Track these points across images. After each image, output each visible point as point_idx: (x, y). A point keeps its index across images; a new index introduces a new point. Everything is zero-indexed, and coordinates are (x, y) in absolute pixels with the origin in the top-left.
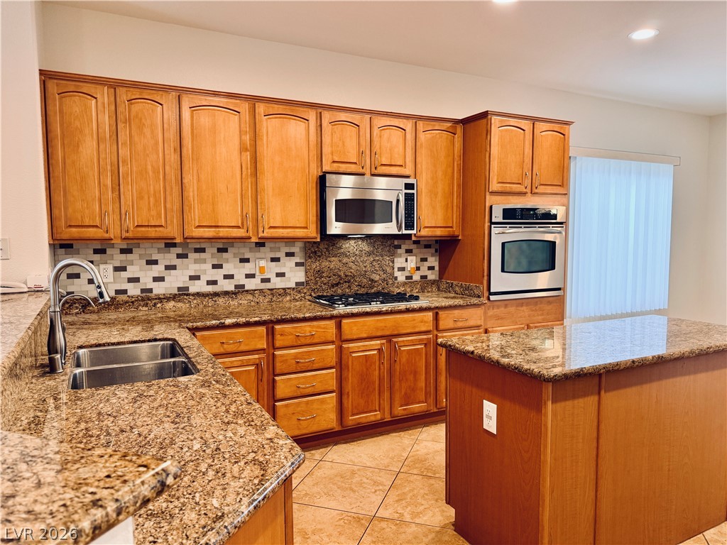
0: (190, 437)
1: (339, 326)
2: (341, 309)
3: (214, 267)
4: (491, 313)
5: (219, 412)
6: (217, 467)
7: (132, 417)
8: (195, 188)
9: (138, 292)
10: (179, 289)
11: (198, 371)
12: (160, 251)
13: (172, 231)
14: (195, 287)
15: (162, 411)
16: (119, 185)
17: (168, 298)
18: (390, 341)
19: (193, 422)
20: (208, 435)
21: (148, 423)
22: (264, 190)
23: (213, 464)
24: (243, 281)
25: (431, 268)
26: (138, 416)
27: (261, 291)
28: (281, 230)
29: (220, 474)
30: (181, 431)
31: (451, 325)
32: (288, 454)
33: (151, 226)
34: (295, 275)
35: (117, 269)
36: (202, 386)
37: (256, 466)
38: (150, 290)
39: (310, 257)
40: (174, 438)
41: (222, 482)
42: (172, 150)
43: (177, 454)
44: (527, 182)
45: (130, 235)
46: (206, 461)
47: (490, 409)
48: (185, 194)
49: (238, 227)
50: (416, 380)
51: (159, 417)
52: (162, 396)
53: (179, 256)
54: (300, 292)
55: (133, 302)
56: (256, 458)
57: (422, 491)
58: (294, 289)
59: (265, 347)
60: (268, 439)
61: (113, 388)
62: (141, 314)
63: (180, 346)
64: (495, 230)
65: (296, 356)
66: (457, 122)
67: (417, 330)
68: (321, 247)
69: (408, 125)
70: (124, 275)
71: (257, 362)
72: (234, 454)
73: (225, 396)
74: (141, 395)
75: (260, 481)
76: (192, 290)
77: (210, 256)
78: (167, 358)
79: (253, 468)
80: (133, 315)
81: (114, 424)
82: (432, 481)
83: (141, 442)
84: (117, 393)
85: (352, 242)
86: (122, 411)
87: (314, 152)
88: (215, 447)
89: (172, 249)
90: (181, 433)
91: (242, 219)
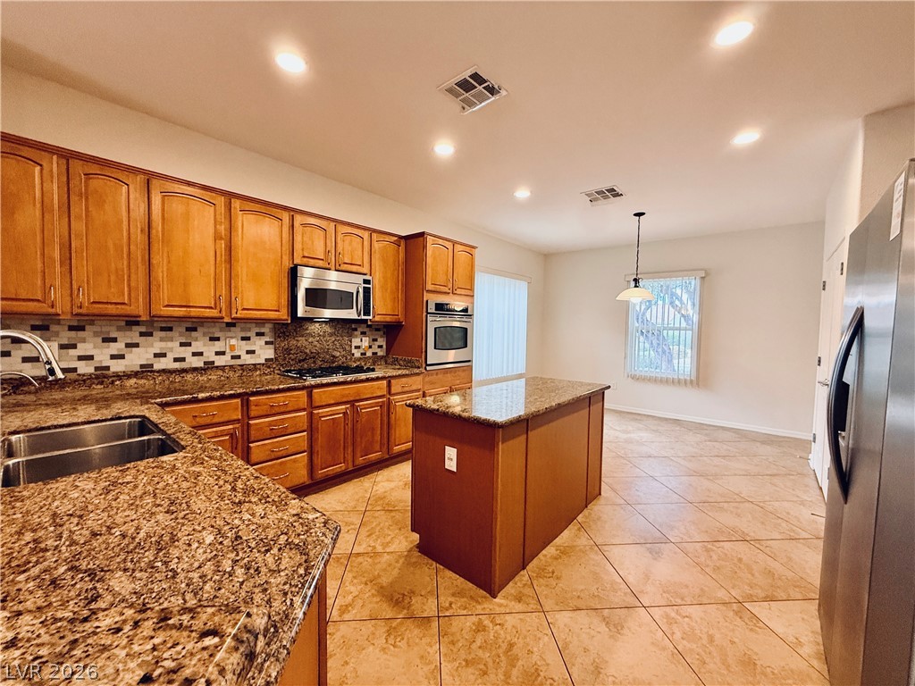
0: (197, 527)
1: (310, 396)
2: (310, 381)
3: (182, 345)
4: (427, 379)
5: (224, 492)
6: (245, 561)
7: (106, 514)
8: (165, 269)
9: (91, 370)
10: (142, 366)
11: (183, 448)
12: (119, 329)
13: (138, 308)
14: (160, 364)
15: (149, 500)
16: (71, 259)
17: (128, 376)
18: (353, 406)
19: (194, 507)
20: (220, 522)
21: (133, 518)
22: (237, 276)
23: (238, 558)
24: (213, 357)
25: (380, 347)
26: (115, 510)
27: (231, 367)
28: (255, 312)
29: (252, 571)
30: (181, 521)
31: (400, 390)
32: (324, 530)
33: (111, 303)
34: (264, 352)
35: (62, 347)
36: (193, 464)
37: (294, 551)
38: (108, 368)
39: (280, 337)
40: (175, 533)
41: (259, 580)
42: (139, 230)
43: (185, 554)
44: (450, 286)
45: (83, 311)
46: (228, 556)
47: (451, 453)
48: (153, 274)
49: (211, 308)
50: (373, 435)
51: (147, 508)
52: (144, 481)
53: (142, 334)
54: (269, 367)
55: (84, 381)
56: (290, 540)
57: (387, 524)
58: (263, 364)
59: (240, 417)
60: (294, 515)
61: (71, 479)
62: (94, 392)
63: (151, 421)
64: (430, 318)
65: (270, 424)
66: (401, 237)
67: (375, 395)
68: (290, 328)
69: (366, 235)
70: (72, 352)
71: (232, 431)
72: (261, 540)
73: (225, 472)
74: (114, 484)
75: (306, 570)
76: (157, 367)
77: (178, 335)
78: (135, 437)
79: (291, 555)
80: (86, 393)
81: (80, 527)
82: (393, 514)
83: (128, 545)
84: (79, 484)
85: (317, 325)
86: (90, 508)
87: (286, 247)
88: (234, 536)
89: (134, 328)
90: (183, 525)
91: (215, 300)
